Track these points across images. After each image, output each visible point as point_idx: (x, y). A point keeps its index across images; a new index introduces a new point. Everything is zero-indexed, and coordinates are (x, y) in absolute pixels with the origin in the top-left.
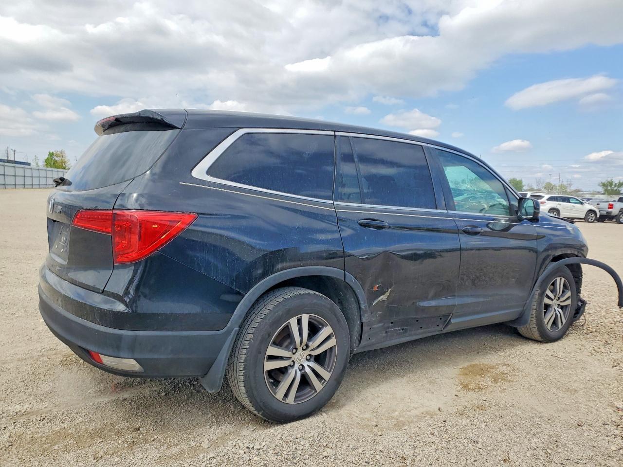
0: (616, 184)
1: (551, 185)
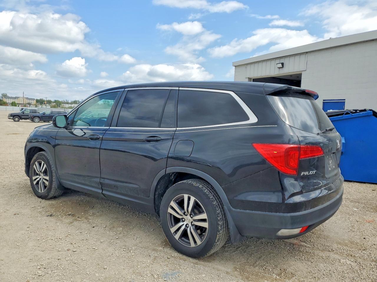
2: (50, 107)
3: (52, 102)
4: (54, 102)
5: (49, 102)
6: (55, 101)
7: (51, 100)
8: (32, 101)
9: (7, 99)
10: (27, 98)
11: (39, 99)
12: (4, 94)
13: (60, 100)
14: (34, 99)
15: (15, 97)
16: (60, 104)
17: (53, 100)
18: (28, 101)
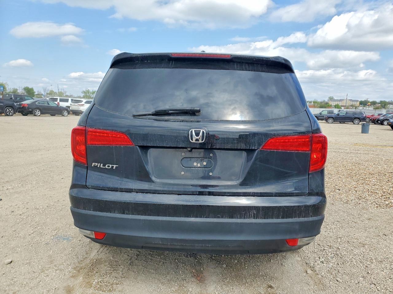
0: (91, 92)
1: (54, 92)
2: (372, 109)
3: (377, 103)
4: (379, 103)
5: (374, 103)
6: (381, 102)
7: (376, 101)
8: (356, 103)
9: (333, 102)
10: (351, 100)
11: (363, 100)
12: (331, 97)
13: (387, 100)
14: (357, 101)
15: (340, 99)
16: (385, 105)
17: (378, 101)
18: (351, 103)
